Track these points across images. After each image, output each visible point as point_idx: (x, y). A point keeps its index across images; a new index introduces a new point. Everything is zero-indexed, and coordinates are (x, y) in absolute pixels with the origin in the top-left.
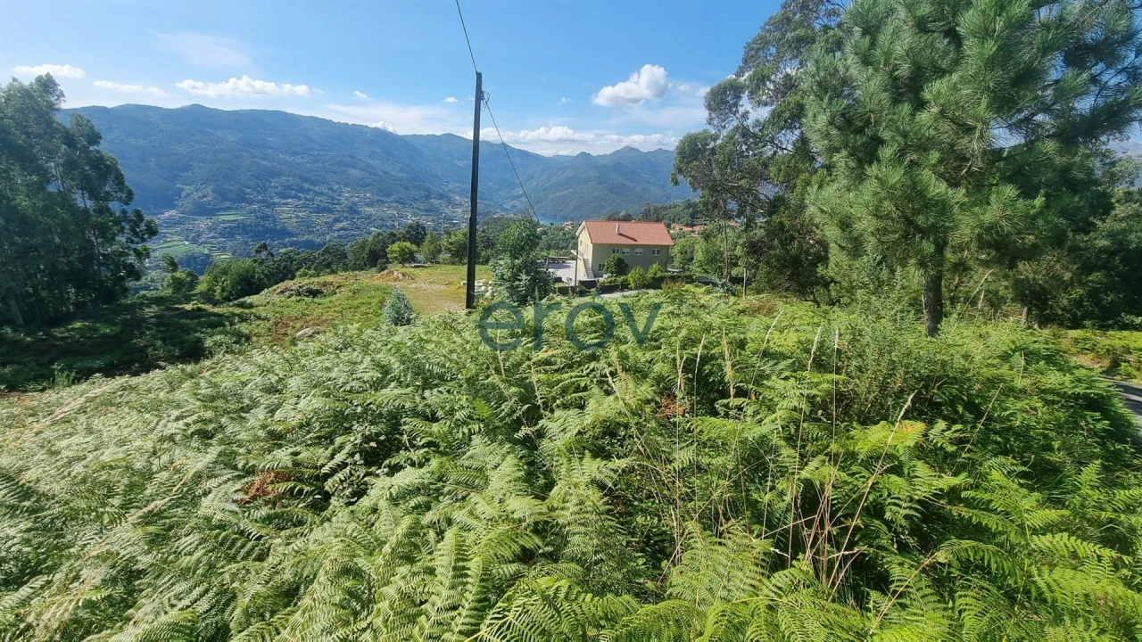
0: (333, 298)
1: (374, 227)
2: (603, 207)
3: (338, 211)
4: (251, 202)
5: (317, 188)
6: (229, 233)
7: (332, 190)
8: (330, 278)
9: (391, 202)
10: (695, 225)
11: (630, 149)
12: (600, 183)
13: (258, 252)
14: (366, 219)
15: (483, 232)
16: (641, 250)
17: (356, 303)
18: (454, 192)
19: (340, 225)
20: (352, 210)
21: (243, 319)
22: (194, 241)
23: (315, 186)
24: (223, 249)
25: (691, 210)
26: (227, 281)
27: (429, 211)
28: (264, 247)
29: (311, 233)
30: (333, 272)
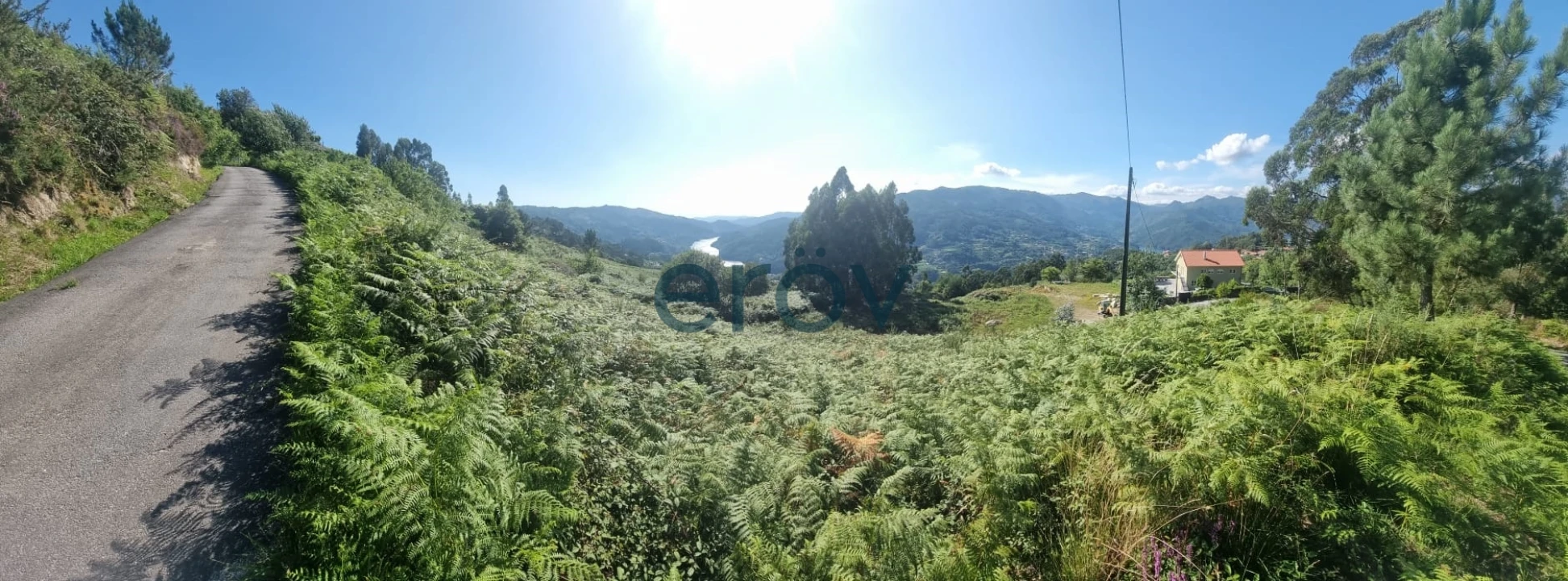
0: (1006, 302)
1: (1029, 257)
3: (1007, 245)
4: (960, 241)
6: (947, 259)
7: (1005, 232)
8: (1004, 289)
9: (1040, 240)
13: (964, 271)
14: (1023, 251)
17: (1020, 306)
19: (1007, 255)
20: (1015, 245)
21: (958, 311)
22: (931, 263)
23: (995, 230)
24: (944, 268)
26: (947, 287)
27: (1066, 245)
28: (968, 268)
29: (990, 259)
30: (1003, 286)
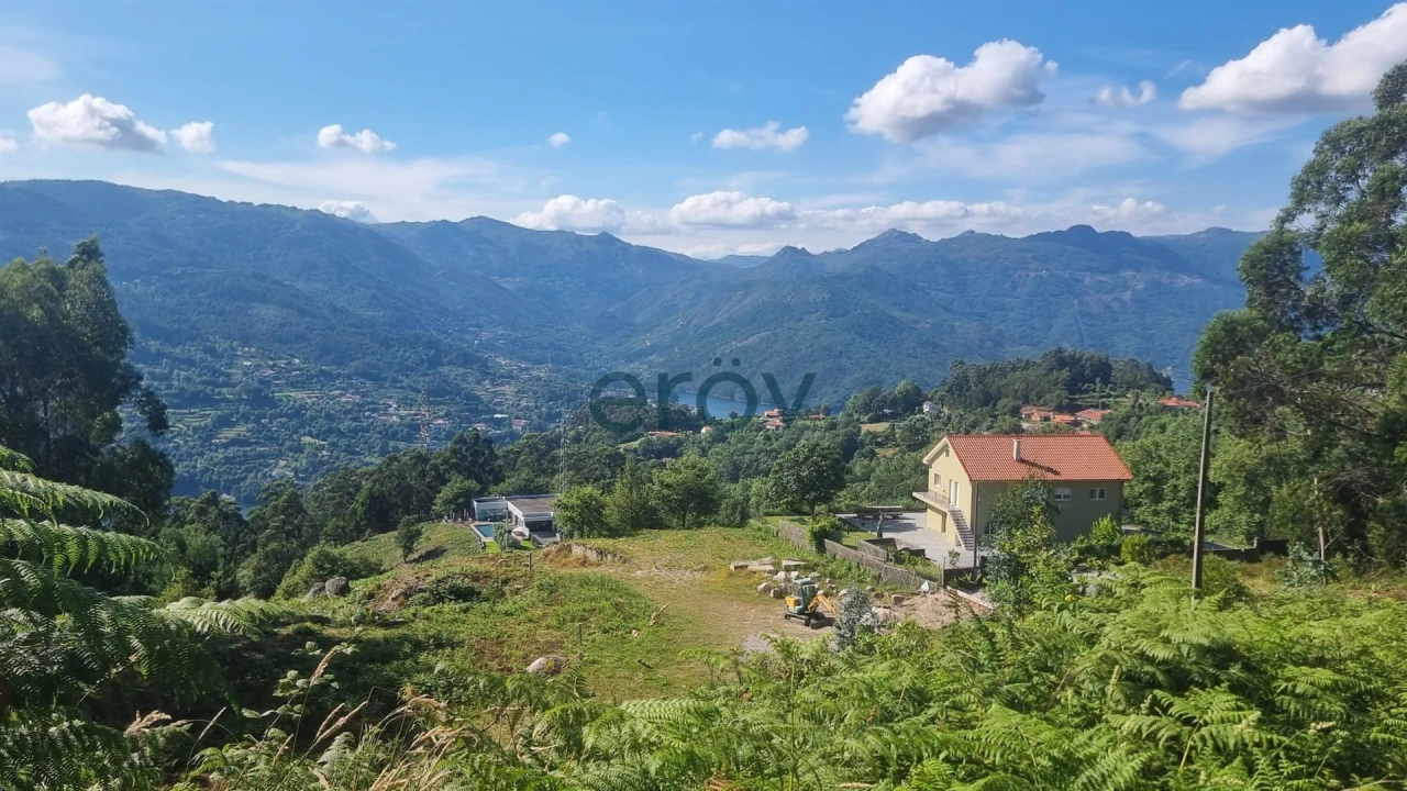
1: (310, 434)
2: (843, 370)
3: (226, 400)
5: (178, 350)
7: (212, 352)
9: (349, 377)
10: (1080, 408)
11: (897, 239)
12: (835, 316)
14: (291, 417)
15: (577, 439)
16: (1066, 491)
18: (493, 348)
19: (228, 434)
20: (260, 398)
23: (174, 345)
25: (1065, 373)
